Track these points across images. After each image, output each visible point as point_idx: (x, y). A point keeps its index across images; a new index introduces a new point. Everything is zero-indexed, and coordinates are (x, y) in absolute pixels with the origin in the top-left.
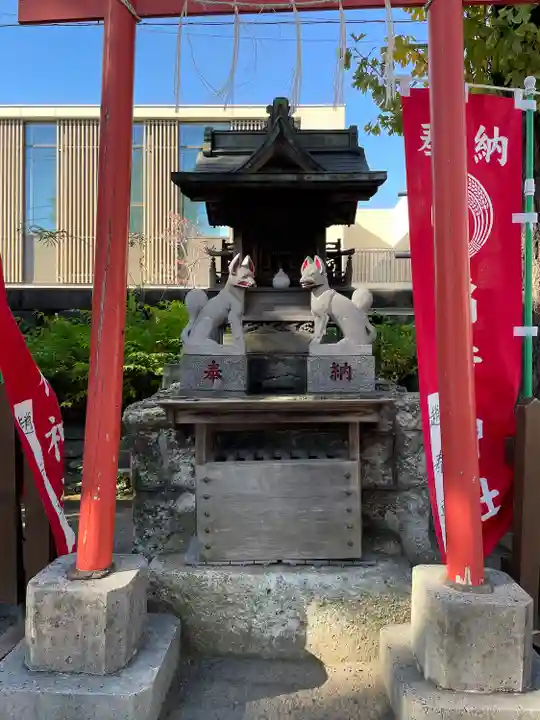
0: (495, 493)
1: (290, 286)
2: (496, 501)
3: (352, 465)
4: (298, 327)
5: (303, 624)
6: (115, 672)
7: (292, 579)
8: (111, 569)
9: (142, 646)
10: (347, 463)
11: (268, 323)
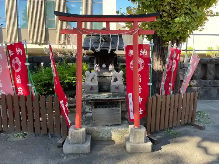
0: (142, 111)
1: (106, 67)
2: (142, 112)
3: (120, 109)
4: (108, 77)
5: (111, 135)
6: (83, 143)
7: (109, 128)
8: (81, 128)
9: (86, 140)
10: (119, 108)
11: (102, 77)
